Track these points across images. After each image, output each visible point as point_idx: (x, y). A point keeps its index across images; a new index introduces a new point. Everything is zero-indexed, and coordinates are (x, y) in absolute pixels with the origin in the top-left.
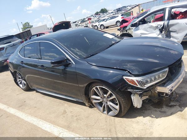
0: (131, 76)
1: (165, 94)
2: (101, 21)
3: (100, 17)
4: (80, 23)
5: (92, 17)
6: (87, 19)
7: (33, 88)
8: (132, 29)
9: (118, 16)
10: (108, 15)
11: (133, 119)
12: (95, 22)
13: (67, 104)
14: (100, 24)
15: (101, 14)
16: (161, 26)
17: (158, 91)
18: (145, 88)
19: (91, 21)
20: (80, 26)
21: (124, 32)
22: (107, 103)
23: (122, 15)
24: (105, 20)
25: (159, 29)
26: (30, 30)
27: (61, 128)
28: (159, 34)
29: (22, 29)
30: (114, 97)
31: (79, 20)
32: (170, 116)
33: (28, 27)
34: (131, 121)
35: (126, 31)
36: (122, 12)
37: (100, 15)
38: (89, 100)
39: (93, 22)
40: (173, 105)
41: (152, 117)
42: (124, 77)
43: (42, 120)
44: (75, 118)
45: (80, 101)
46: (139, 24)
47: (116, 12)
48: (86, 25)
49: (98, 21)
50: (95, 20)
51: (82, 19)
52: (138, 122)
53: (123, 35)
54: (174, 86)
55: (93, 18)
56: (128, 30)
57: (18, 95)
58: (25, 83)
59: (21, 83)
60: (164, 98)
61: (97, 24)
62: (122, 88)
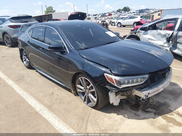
0: (111, 74)
1: (142, 99)
2: (120, 18)
3: (121, 14)
4: (100, 17)
5: (113, 13)
6: (108, 14)
7: (34, 67)
8: (141, 32)
9: (137, 17)
10: (129, 14)
11: (107, 114)
12: (114, 19)
13: (57, 87)
14: (118, 22)
15: (123, 12)
16: (169, 35)
17: (135, 94)
18: (121, 88)
19: (110, 17)
20: (99, 19)
21: (132, 34)
22: (88, 94)
23: (141, 17)
24: (124, 19)
25: (167, 38)
26: (52, 14)
27: (43, 106)
28: (165, 43)
29: (45, 12)
30: (94, 90)
31: (100, 14)
32: (142, 120)
33: (51, 12)
34: (105, 115)
35: (135, 33)
36: (144, 14)
37: (121, 12)
38: (75, 88)
39: (112, 18)
40: (149, 111)
41: (125, 117)
42: (105, 74)
43: (31, 96)
44: (59, 101)
45: (68, 87)
46: (149, 29)
47: (138, 13)
48: (105, 19)
49: (118, 18)
50: (115, 16)
51: (103, 13)
52: (110, 118)
53: (131, 37)
54: (151, 93)
55: (114, 15)
56: (137, 32)
57: (20, 71)
58: (28, 61)
59: (25, 60)
60: (140, 102)
61: (115, 21)
62: (101, 83)
